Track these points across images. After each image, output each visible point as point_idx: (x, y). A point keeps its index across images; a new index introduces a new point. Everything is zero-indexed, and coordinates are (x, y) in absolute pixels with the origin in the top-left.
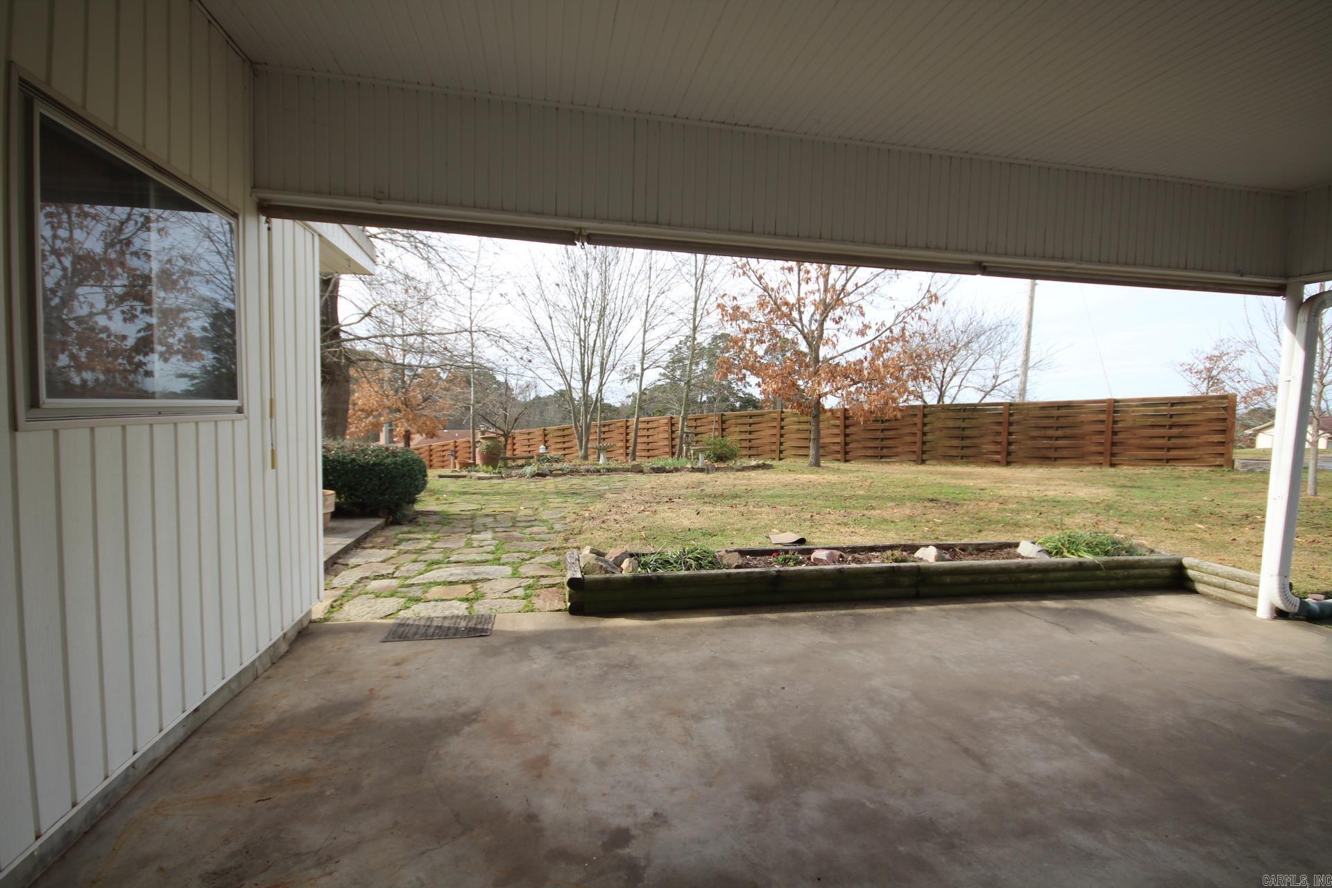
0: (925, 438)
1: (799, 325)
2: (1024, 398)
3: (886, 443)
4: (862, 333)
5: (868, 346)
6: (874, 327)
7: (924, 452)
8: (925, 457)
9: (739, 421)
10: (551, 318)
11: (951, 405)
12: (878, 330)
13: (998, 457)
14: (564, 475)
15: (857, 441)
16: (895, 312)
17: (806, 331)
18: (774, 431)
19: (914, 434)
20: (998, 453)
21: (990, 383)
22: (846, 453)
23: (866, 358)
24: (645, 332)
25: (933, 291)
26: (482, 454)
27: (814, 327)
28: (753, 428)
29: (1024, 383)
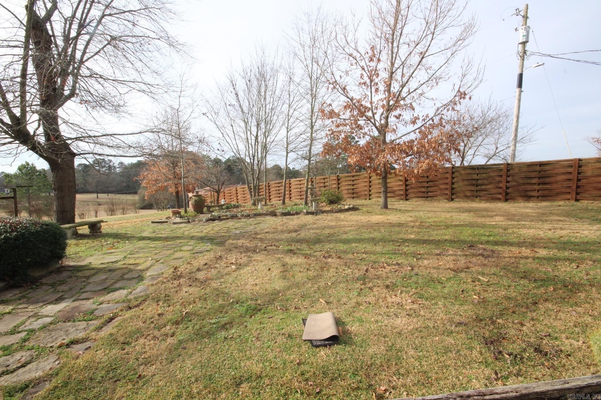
0: (454, 186)
1: (373, 120)
2: (514, 160)
3: (429, 189)
4: (414, 122)
5: (417, 131)
6: (421, 119)
7: (452, 194)
8: (453, 197)
9: (347, 179)
10: (232, 126)
11: (469, 166)
12: (424, 120)
13: (500, 196)
14: (228, 219)
15: (412, 188)
16: (435, 108)
17: (377, 124)
18: (366, 184)
19: (447, 184)
20: (500, 194)
21: (492, 153)
22: (407, 195)
23: (416, 139)
24: (288, 132)
25: (461, 90)
26: (193, 205)
27: (383, 122)
28: (355, 182)
29: (514, 151)
